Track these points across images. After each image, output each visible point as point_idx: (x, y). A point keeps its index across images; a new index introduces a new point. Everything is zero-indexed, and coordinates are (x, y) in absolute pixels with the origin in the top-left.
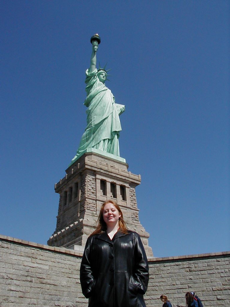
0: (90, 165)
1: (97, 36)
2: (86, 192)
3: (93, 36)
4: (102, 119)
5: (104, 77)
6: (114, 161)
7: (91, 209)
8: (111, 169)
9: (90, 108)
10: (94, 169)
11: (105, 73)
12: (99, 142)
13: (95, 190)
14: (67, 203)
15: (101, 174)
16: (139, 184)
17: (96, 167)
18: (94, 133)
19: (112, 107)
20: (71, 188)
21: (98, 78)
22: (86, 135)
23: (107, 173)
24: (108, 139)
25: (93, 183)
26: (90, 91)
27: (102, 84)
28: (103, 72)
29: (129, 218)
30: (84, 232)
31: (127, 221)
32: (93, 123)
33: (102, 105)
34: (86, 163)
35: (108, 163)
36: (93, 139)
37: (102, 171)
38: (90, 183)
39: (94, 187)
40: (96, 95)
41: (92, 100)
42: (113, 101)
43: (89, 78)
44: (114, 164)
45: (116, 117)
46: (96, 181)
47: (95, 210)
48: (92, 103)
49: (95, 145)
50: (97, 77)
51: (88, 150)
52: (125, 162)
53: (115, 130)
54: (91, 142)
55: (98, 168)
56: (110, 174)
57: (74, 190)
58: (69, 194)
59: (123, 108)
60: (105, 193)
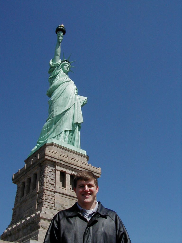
0: (50, 156)
1: (62, 27)
2: (45, 184)
3: (59, 27)
4: (64, 109)
5: (68, 68)
6: (75, 153)
7: (49, 201)
8: (71, 161)
9: (52, 99)
10: (54, 160)
11: (68, 64)
12: (60, 133)
13: (54, 182)
14: (25, 194)
15: (61, 165)
16: (100, 177)
17: (56, 158)
18: (55, 124)
19: (74, 99)
20: (30, 179)
21: (61, 69)
22: (48, 125)
23: (67, 164)
24: (70, 130)
25: (52, 175)
26: (53, 82)
27: (66, 75)
28: (67, 64)
30: (41, 226)
32: (54, 114)
33: (65, 97)
34: (46, 154)
35: (68, 154)
36: (54, 130)
37: (62, 162)
38: (49, 174)
39: (54, 179)
40: (59, 86)
41: (54, 90)
42: (76, 92)
43: (52, 69)
44: (74, 156)
45: (78, 109)
46: (55, 173)
47: (53, 202)
48: (55, 93)
49: (56, 136)
50: (61, 67)
51: (49, 141)
52: (86, 154)
53: (77, 122)
54: (51, 133)
55: (58, 160)
56: (70, 165)
57: (32, 181)
58: (27, 185)
59: (85, 100)
60: (64, 185)
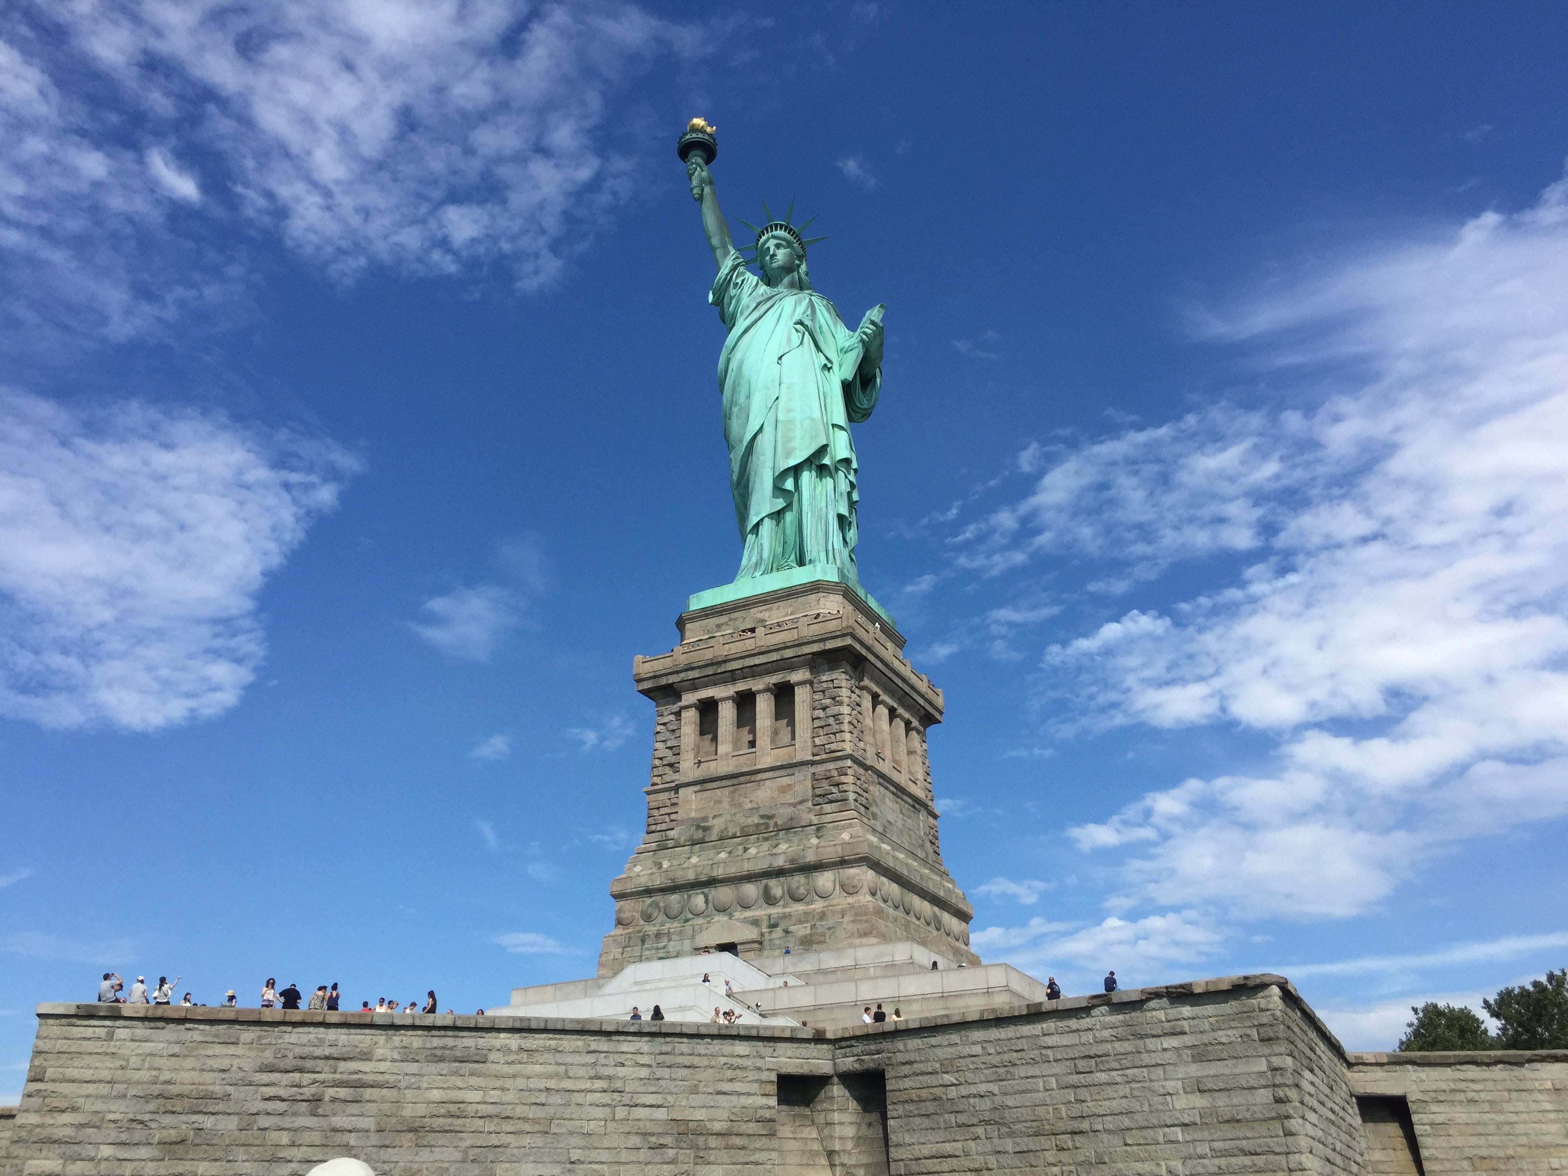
0: (648, 675)
7: (659, 828)
8: (724, 651)
10: (664, 681)
17: (668, 671)
19: (774, 380)
23: (710, 671)
24: (768, 515)
25: (674, 731)
29: (802, 802)
31: (792, 819)
46: (682, 719)
55: (678, 672)
